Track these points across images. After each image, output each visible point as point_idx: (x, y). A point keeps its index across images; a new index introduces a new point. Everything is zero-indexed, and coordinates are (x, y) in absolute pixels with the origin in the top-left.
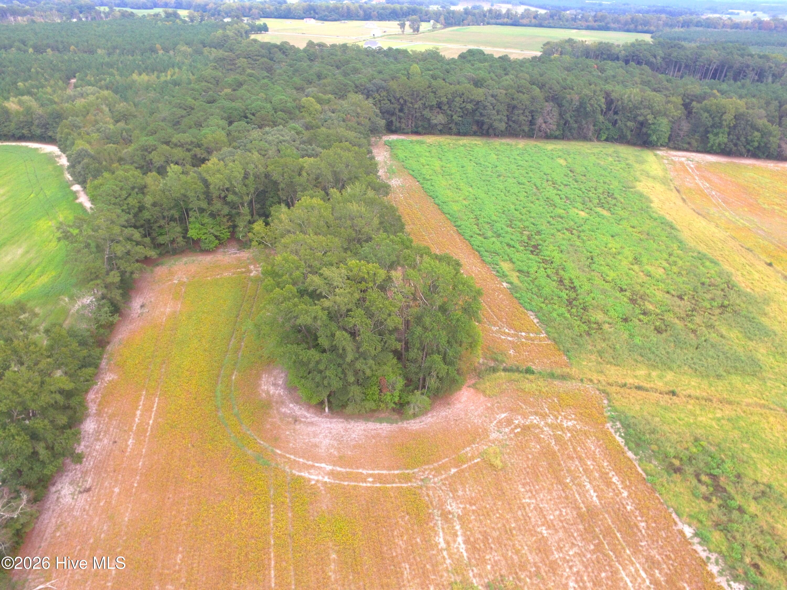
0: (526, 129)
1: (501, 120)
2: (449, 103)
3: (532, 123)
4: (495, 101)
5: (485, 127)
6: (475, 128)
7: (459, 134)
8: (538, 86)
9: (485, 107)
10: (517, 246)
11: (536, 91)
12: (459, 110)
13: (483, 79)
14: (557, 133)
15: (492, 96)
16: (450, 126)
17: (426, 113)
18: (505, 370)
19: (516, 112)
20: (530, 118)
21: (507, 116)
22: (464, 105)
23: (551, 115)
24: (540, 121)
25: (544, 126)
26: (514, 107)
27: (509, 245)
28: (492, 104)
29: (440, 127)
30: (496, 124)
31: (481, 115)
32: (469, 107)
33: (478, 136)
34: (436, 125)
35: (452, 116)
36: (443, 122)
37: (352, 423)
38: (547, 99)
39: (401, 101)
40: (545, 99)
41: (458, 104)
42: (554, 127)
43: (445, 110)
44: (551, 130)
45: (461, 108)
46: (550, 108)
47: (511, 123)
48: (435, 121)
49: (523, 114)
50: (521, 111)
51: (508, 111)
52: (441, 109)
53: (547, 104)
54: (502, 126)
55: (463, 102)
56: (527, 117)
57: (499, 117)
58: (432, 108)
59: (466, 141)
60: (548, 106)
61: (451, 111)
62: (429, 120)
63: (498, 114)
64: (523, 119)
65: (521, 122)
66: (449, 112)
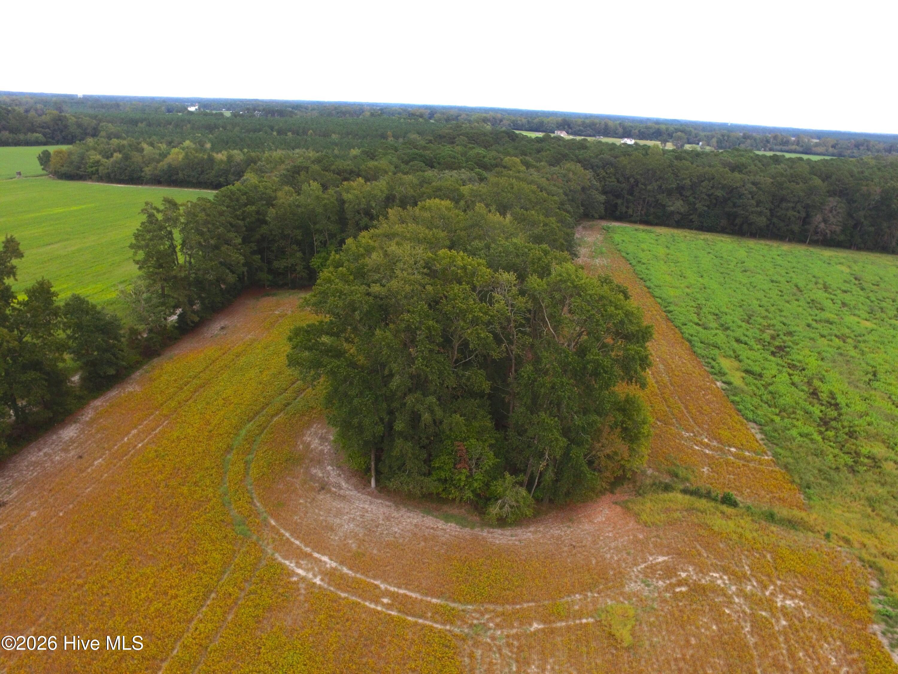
0: (796, 228)
1: (760, 214)
2: (693, 187)
3: (806, 220)
4: (754, 189)
5: (738, 221)
6: (724, 222)
7: (702, 228)
8: (820, 177)
9: (740, 196)
11: (817, 181)
12: (706, 197)
13: (743, 165)
14: (841, 237)
15: (753, 183)
16: (691, 217)
17: (662, 197)
18: (685, 491)
19: (784, 205)
20: (803, 215)
21: (771, 210)
22: (712, 191)
23: (834, 212)
24: (818, 218)
25: (822, 225)
26: (783, 199)
28: (750, 193)
29: (677, 217)
30: (754, 218)
31: (735, 205)
32: (719, 194)
33: (728, 233)
34: (672, 213)
35: (695, 204)
36: (682, 210)
38: (832, 193)
39: (632, 180)
40: (828, 192)
41: (704, 190)
42: (838, 229)
43: (686, 197)
44: (833, 232)
45: (709, 196)
46: (835, 204)
47: (775, 220)
48: (672, 208)
49: (793, 208)
50: (791, 205)
51: (772, 202)
52: (681, 195)
53: (831, 199)
54: (762, 221)
55: (712, 187)
56: (799, 212)
57: (759, 209)
58: (670, 192)
59: (709, 236)
60: (832, 201)
61: (695, 198)
62: (664, 206)
63: (757, 206)
64: (793, 216)
65: (789, 219)
66: (691, 199)
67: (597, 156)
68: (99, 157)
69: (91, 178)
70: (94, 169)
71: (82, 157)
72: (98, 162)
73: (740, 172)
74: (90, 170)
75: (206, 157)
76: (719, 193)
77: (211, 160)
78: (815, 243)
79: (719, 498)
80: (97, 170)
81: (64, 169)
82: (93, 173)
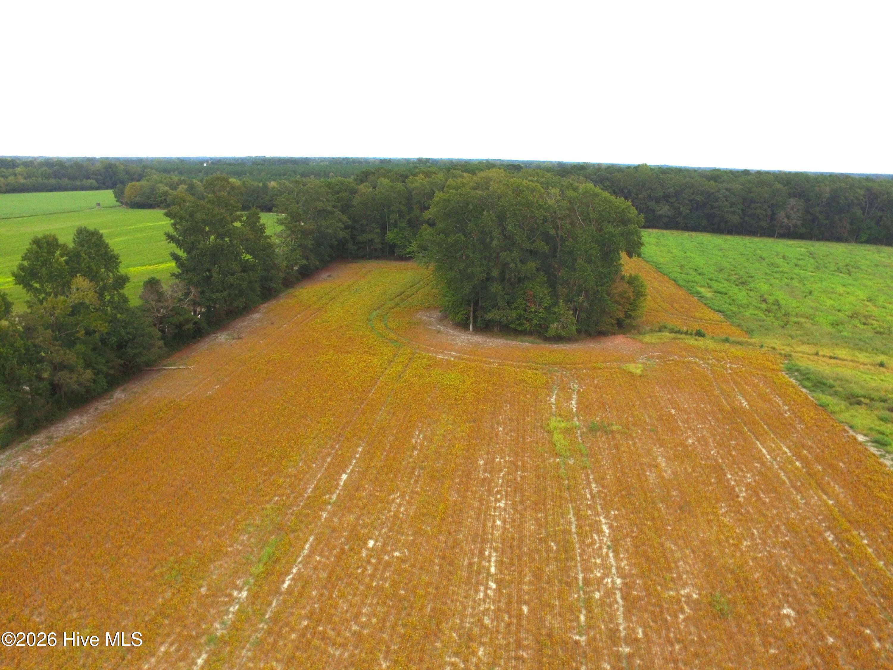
0: (764, 224)
1: (734, 213)
2: (677, 194)
3: (773, 217)
4: (728, 193)
5: (717, 220)
6: (704, 222)
7: (686, 229)
8: (782, 183)
9: (716, 200)
10: (722, 281)
11: (779, 186)
12: (687, 202)
13: (718, 176)
14: (803, 230)
15: (727, 190)
16: (677, 220)
17: (651, 204)
19: (753, 205)
20: (769, 212)
21: (743, 210)
22: (693, 196)
23: (795, 210)
24: (782, 214)
25: (786, 220)
26: (752, 201)
27: (711, 280)
28: (725, 197)
29: (665, 220)
30: (729, 217)
31: (712, 207)
33: (709, 232)
34: (661, 216)
35: (679, 208)
36: (669, 213)
37: (493, 339)
38: (791, 195)
39: (626, 191)
40: (789, 194)
41: (686, 196)
42: (799, 223)
43: (672, 203)
44: (795, 226)
45: (691, 201)
46: (795, 203)
47: (747, 219)
48: (660, 212)
49: (761, 208)
50: (759, 205)
51: (743, 204)
52: (667, 201)
53: (792, 200)
54: (735, 219)
55: (693, 194)
56: (765, 210)
57: (732, 209)
58: (657, 200)
59: (693, 234)
60: (792, 201)
61: (679, 203)
62: (654, 211)
63: (731, 207)
64: (762, 214)
65: (758, 216)
66: (676, 205)
67: (595, 174)
68: (167, 188)
69: (159, 206)
70: (163, 198)
71: (153, 189)
72: (166, 192)
73: (716, 181)
74: (159, 199)
75: (261, 185)
76: (698, 198)
77: (265, 187)
78: (782, 236)
79: (694, 332)
80: (165, 200)
81: (138, 199)
82: (161, 202)
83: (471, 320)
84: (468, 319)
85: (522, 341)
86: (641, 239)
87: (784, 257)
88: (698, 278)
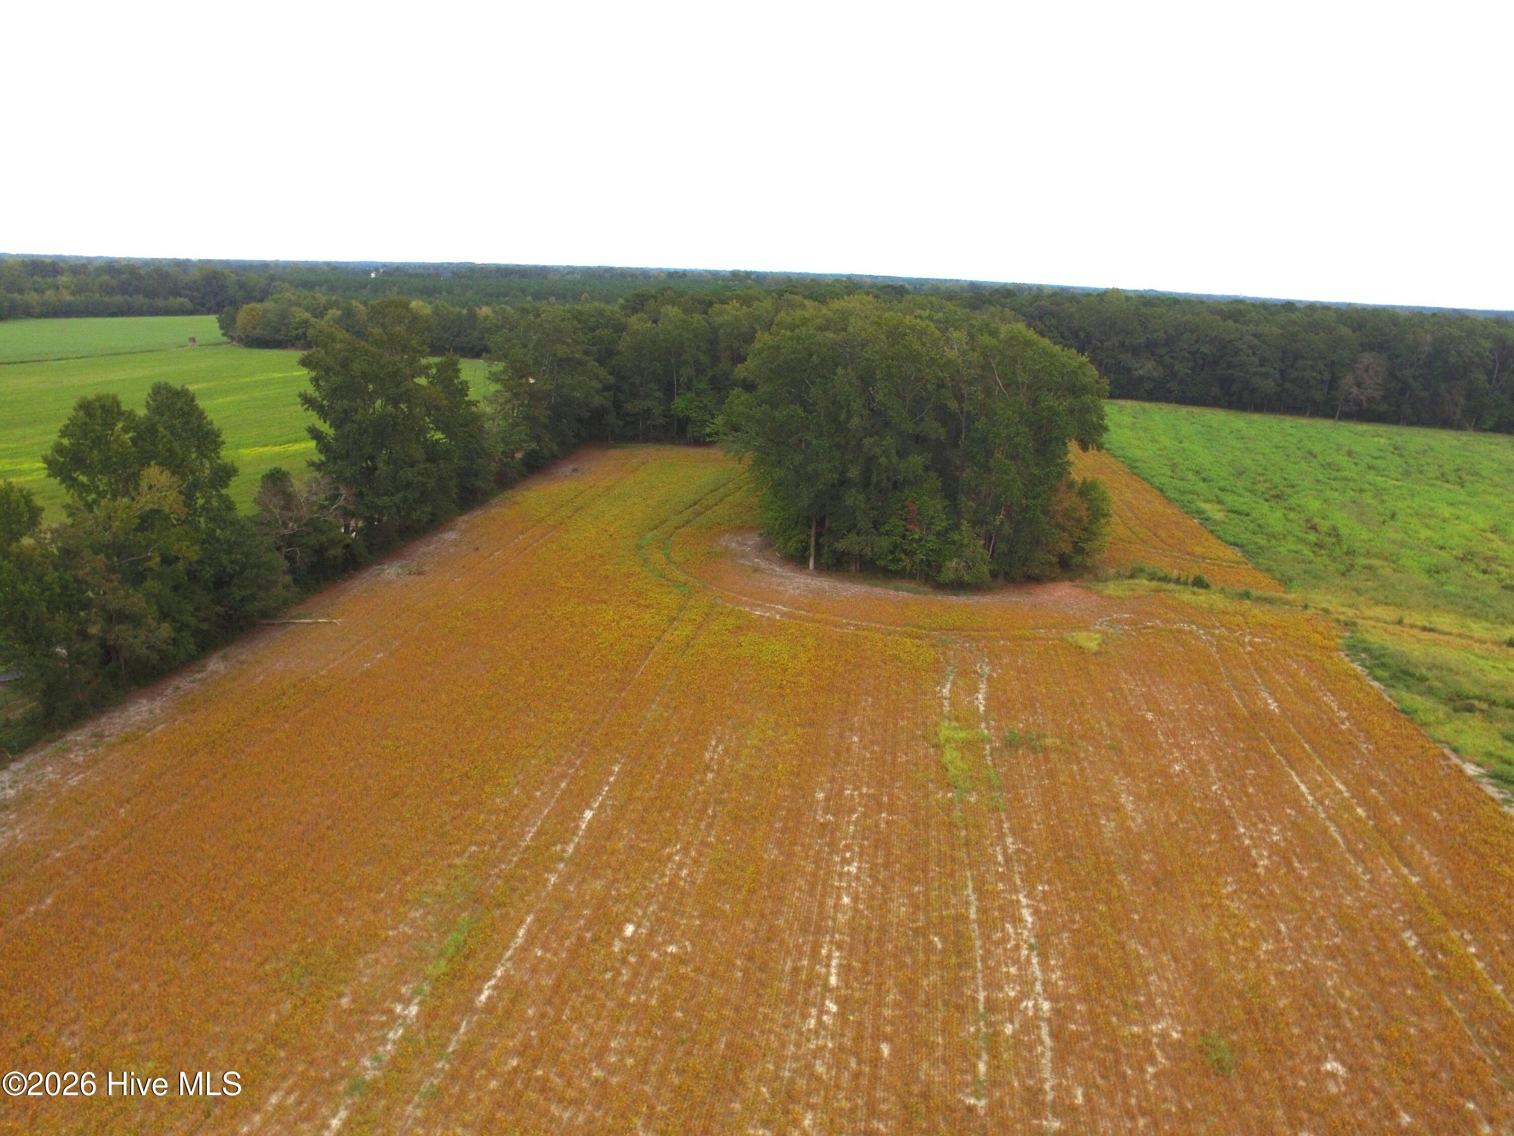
0: (1318, 395)
1: (1266, 376)
2: (1169, 342)
3: (1333, 383)
4: (1256, 342)
5: (1236, 387)
6: (1215, 390)
7: (1184, 400)
8: (1350, 326)
9: (1237, 351)
10: (1242, 491)
11: (1345, 331)
12: (1187, 355)
13: (1240, 312)
14: (1383, 407)
15: (1255, 336)
16: (1169, 385)
17: (1126, 358)
18: (1152, 577)
19: (1300, 363)
20: (1327, 375)
21: (1282, 372)
22: (1197, 346)
23: (1371, 372)
24: (1349, 379)
25: (1355, 390)
26: (1298, 356)
27: (1223, 490)
28: (1251, 347)
29: (1148, 386)
30: (1257, 382)
31: (1230, 366)
32: (1206, 351)
33: (1222, 407)
34: (1141, 378)
35: (1173, 366)
36: (1155, 374)
37: (848, 585)
38: (1365, 347)
39: (1082, 335)
40: (1362, 345)
41: (1185, 346)
42: (1378, 395)
43: (1161, 356)
44: (1371, 400)
45: (1193, 353)
46: (1371, 360)
47: (1288, 385)
48: (1141, 372)
49: (1312, 368)
50: (1310, 362)
51: (1283, 361)
52: (1153, 354)
53: (1366, 355)
54: (1268, 386)
55: (1197, 342)
56: (1320, 372)
57: (1263, 369)
58: (1135, 351)
59: (1196, 410)
60: (1367, 358)
61: (1173, 357)
62: (1129, 370)
63: (1261, 365)
64: (1313, 378)
65: (1308, 382)
66: (1167, 359)
67: (1031, 304)
68: (307, 315)
69: (293, 345)
70: (300, 331)
71: (284, 316)
72: (306, 321)
73: (1236, 321)
74: (294, 332)
75: (465, 312)
76: (1206, 349)
77: (473, 316)
78: (1348, 416)
79: (1190, 580)
80: (304, 334)
81: (258, 332)
82: (297, 338)
83: (812, 551)
84: (806, 549)
85: (897, 589)
86: (1103, 419)
87: (1350, 453)
88: (1201, 486)
